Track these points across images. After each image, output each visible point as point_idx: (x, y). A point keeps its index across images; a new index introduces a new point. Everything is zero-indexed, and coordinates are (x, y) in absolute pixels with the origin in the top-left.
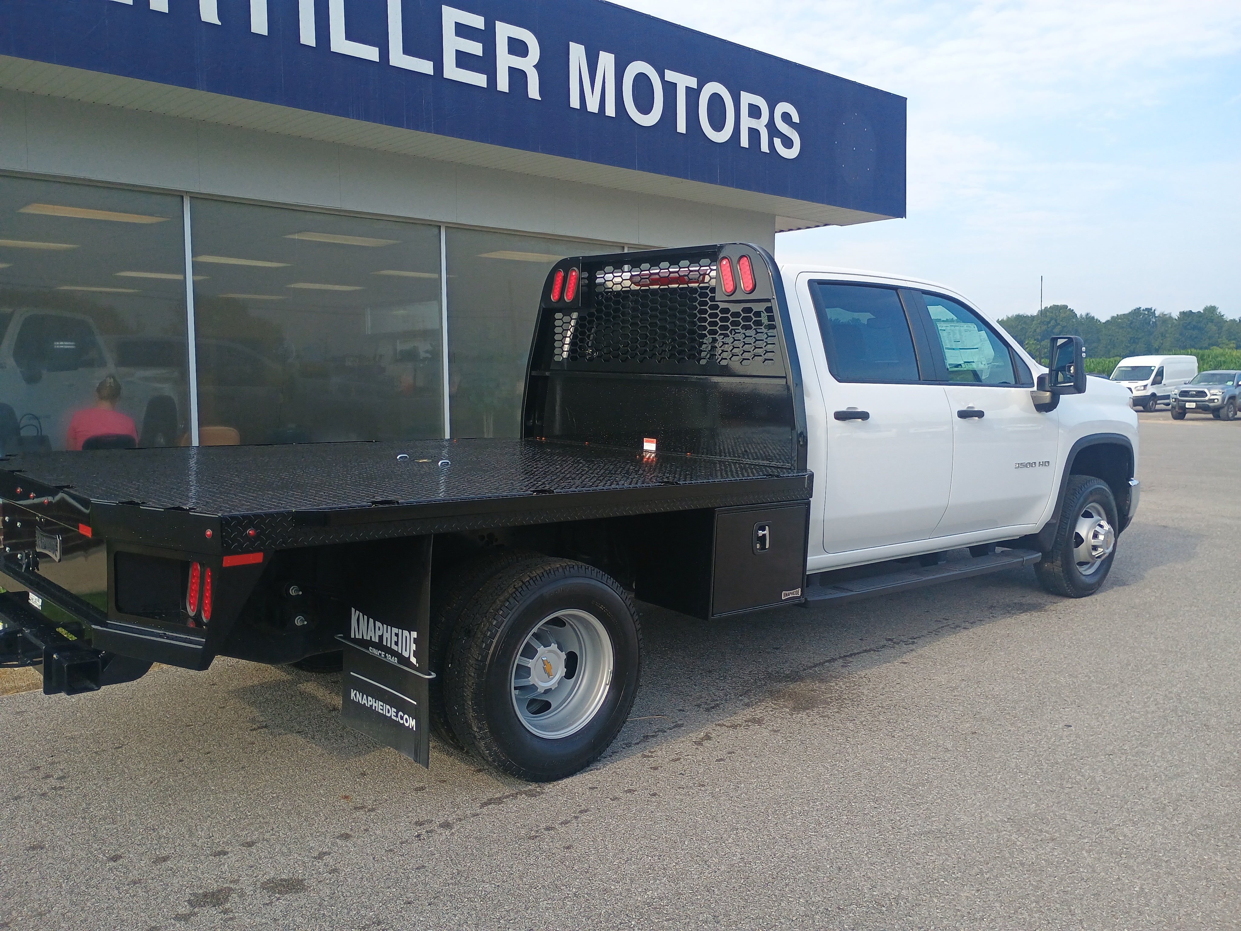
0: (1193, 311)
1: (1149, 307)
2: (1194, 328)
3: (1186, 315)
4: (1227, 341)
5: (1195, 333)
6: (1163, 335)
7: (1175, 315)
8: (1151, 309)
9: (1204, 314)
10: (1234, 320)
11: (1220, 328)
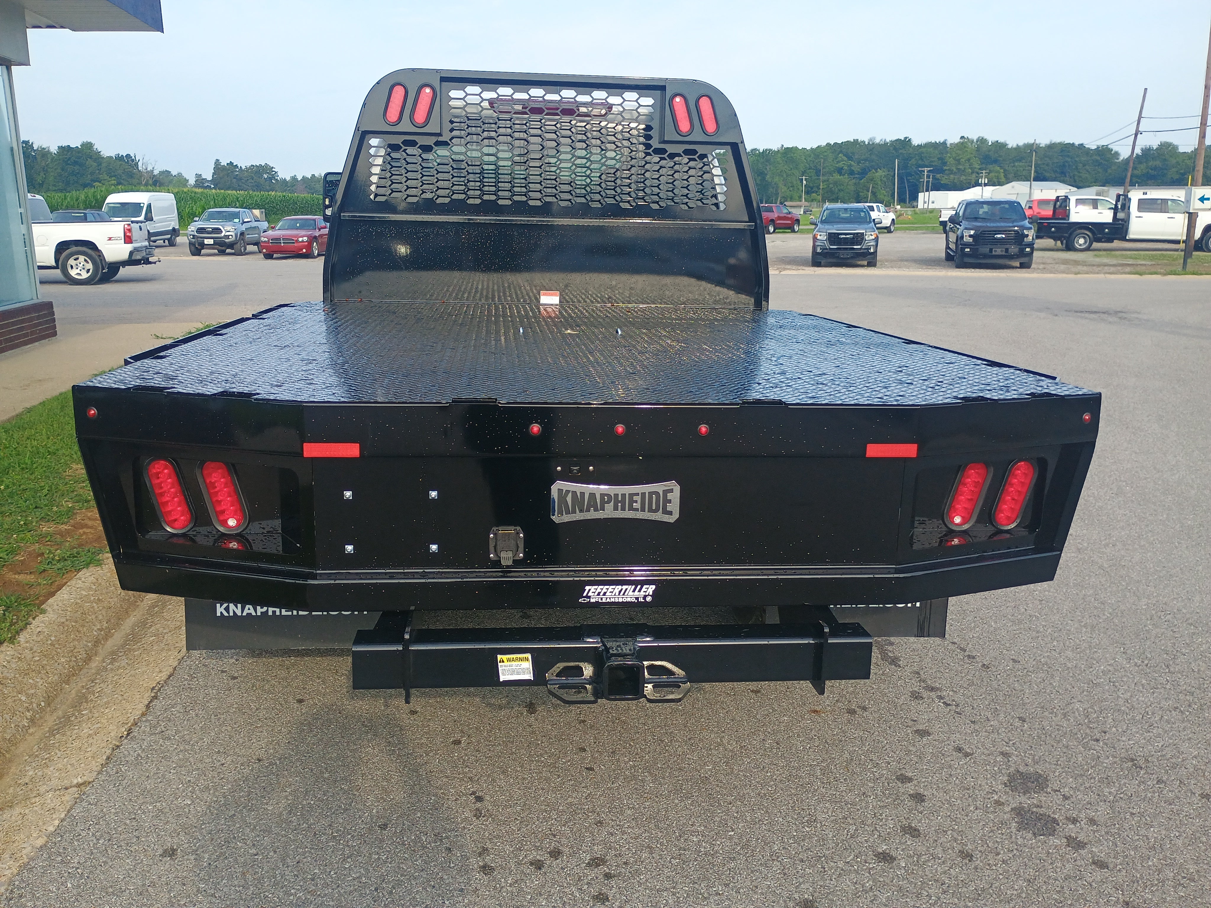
0: (73, 146)
1: (27, 140)
2: (75, 163)
3: (65, 150)
4: (106, 177)
5: (77, 167)
6: (45, 171)
7: (54, 149)
8: (28, 142)
9: (82, 149)
10: (111, 157)
11: (100, 164)
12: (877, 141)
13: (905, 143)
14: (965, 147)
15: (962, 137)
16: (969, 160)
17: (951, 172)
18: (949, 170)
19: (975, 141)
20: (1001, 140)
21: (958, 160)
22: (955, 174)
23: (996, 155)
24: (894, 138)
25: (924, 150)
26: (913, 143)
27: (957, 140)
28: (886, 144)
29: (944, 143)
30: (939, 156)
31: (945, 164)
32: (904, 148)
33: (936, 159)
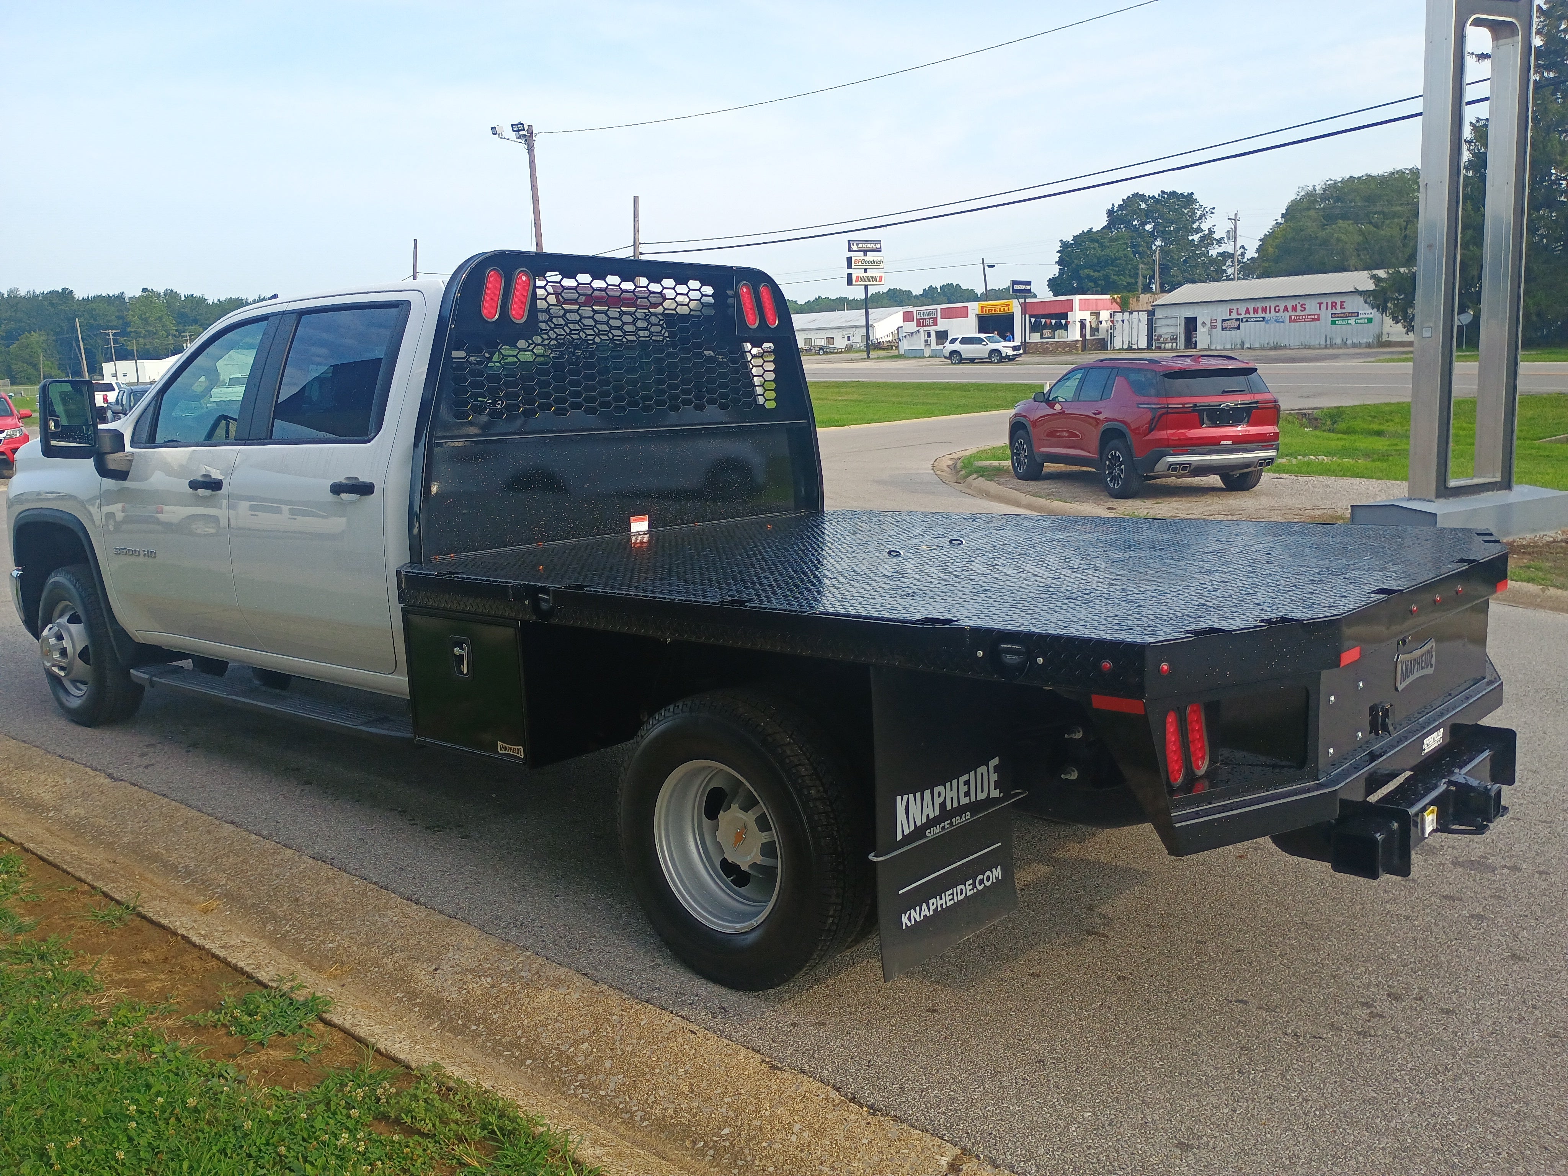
12: (22, 292)
13: (66, 294)
14: (151, 302)
15: (145, 290)
16: (160, 318)
17: (138, 335)
18: (135, 332)
19: (162, 294)
20: (197, 293)
21: (146, 320)
22: (144, 337)
23: (194, 313)
24: (46, 290)
25: (94, 305)
26: (76, 296)
27: (138, 293)
28: (35, 296)
29: (121, 297)
30: (117, 314)
31: (127, 324)
32: (65, 302)
33: (113, 317)
